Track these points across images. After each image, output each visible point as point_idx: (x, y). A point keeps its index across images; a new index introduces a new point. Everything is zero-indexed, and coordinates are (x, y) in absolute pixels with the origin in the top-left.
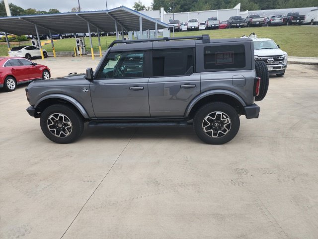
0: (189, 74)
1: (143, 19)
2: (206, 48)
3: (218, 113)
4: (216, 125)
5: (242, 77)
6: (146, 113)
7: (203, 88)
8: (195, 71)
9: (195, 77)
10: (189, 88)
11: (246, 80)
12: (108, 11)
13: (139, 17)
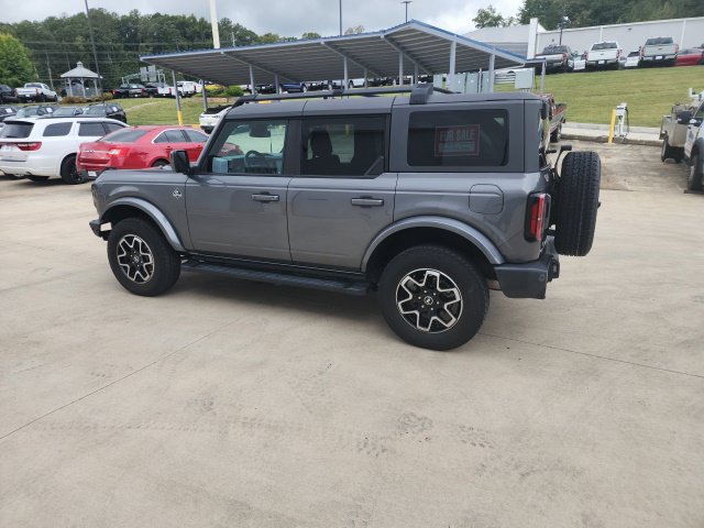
0: (373, 174)
2: (414, 116)
3: (430, 272)
4: (428, 300)
5: (495, 189)
6: (283, 252)
7: (401, 209)
9: (385, 183)
10: (369, 206)
11: (504, 199)
12: (384, 31)
13: (451, 42)
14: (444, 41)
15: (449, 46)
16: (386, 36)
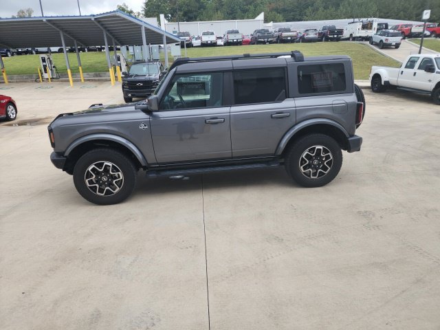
0: (281, 100)
1: (147, 29)
3: (318, 147)
4: (316, 162)
5: (344, 102)
6: (227, 153)
7: (300, 117)
8: (287, 96)
9: (288, 104)
10: (282, 117)
11: (348, 105)
12: (94, 16)
13: (141, 26)
14: (137, 25)
15: (140, 28)
16: (95, 19)
